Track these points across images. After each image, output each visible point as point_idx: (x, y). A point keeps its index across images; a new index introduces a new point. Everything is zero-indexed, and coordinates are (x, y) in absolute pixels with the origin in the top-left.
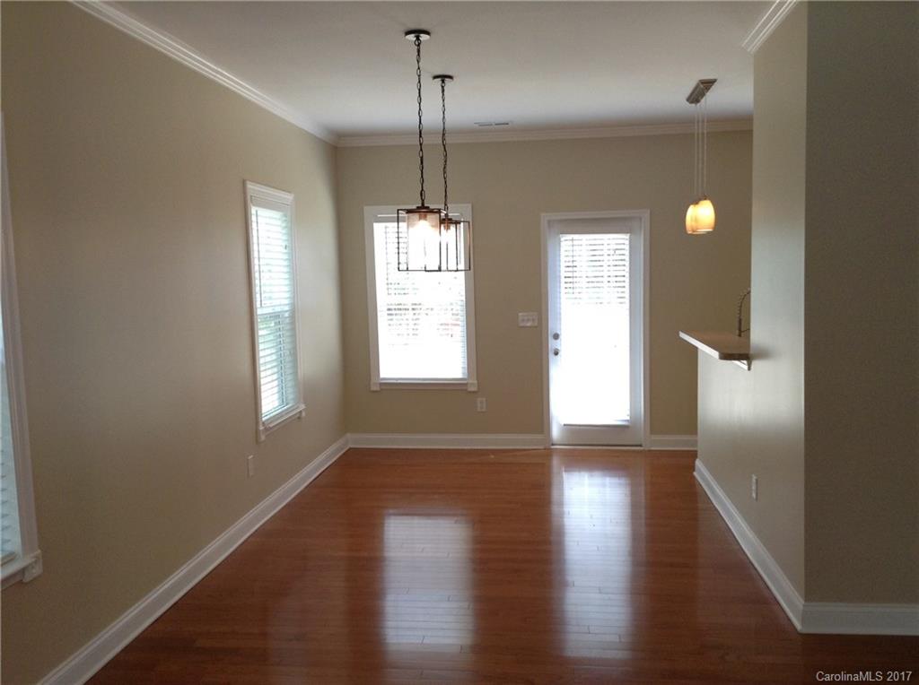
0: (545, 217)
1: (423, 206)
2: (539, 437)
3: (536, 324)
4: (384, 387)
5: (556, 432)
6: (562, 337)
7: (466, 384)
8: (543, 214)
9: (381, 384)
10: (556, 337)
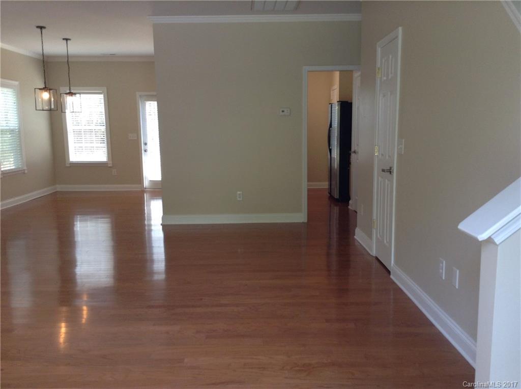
0: (138, 94)
1: (45, 87)
2: (140, 185)
3: (136, 138)
4: (72, 165)
5: (146, 184)
6: (148, 144)
7: (108, 164)
8: (137, 93)
9: (71, 164)
10: (146, 144)
